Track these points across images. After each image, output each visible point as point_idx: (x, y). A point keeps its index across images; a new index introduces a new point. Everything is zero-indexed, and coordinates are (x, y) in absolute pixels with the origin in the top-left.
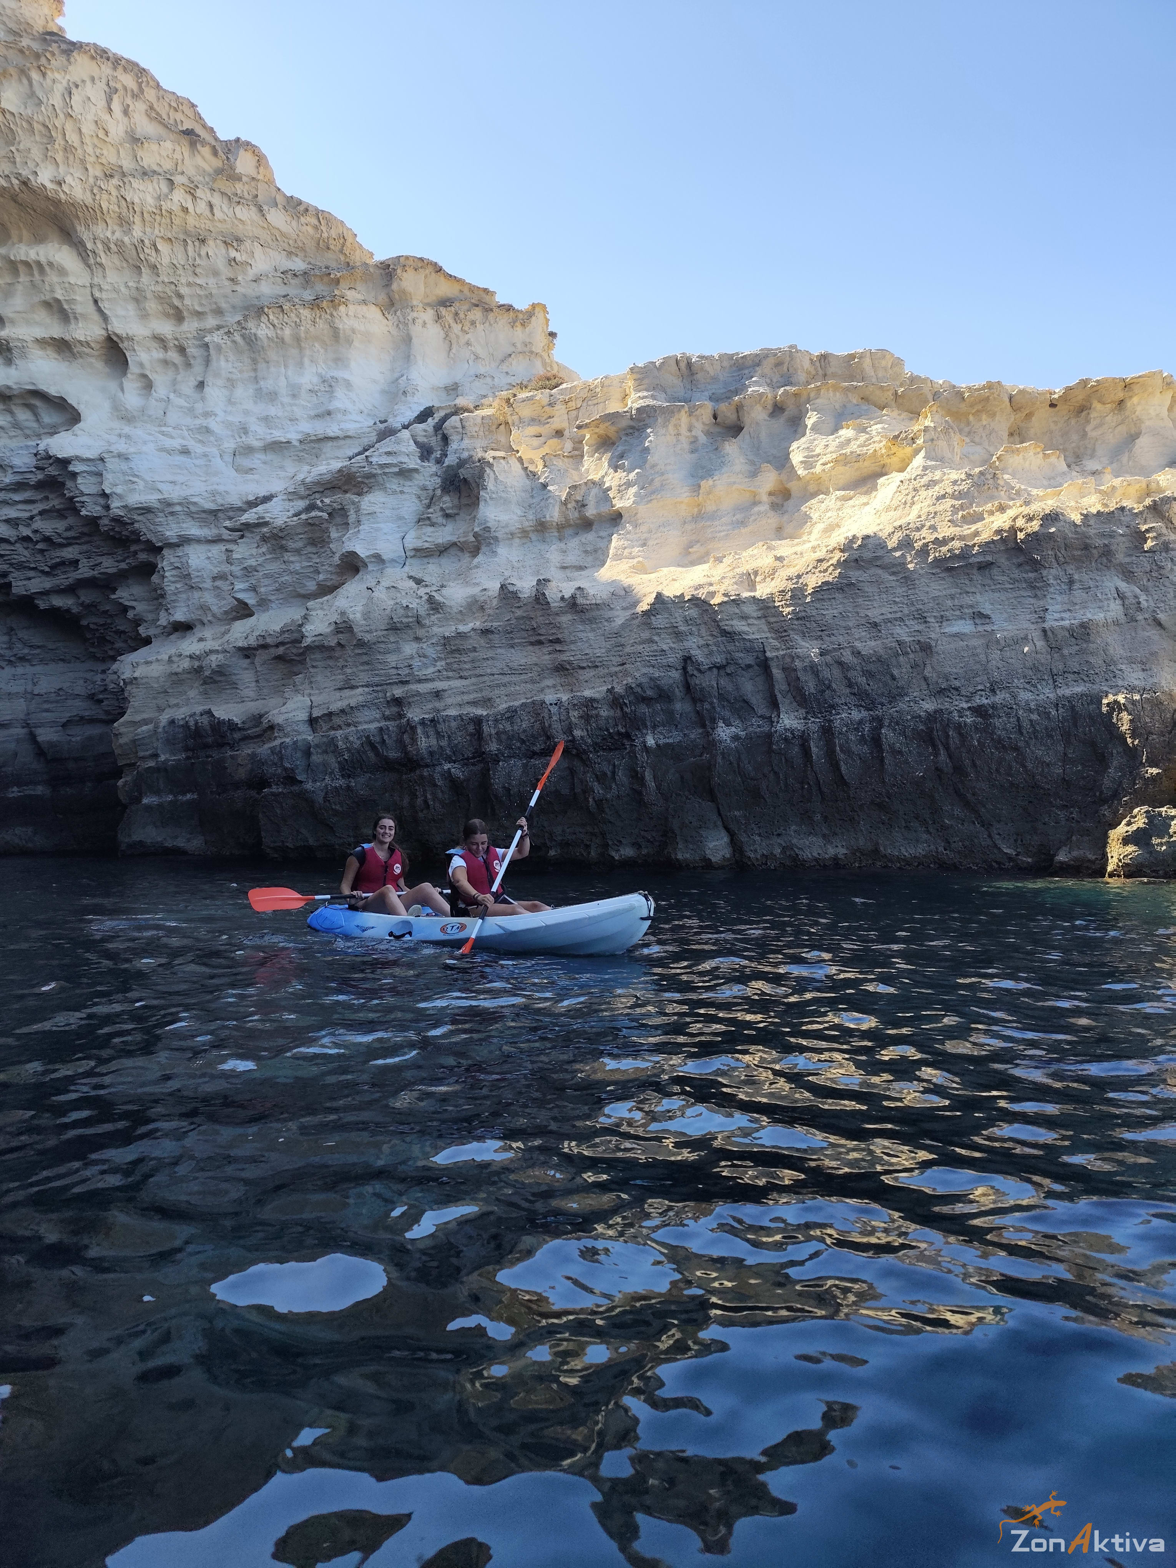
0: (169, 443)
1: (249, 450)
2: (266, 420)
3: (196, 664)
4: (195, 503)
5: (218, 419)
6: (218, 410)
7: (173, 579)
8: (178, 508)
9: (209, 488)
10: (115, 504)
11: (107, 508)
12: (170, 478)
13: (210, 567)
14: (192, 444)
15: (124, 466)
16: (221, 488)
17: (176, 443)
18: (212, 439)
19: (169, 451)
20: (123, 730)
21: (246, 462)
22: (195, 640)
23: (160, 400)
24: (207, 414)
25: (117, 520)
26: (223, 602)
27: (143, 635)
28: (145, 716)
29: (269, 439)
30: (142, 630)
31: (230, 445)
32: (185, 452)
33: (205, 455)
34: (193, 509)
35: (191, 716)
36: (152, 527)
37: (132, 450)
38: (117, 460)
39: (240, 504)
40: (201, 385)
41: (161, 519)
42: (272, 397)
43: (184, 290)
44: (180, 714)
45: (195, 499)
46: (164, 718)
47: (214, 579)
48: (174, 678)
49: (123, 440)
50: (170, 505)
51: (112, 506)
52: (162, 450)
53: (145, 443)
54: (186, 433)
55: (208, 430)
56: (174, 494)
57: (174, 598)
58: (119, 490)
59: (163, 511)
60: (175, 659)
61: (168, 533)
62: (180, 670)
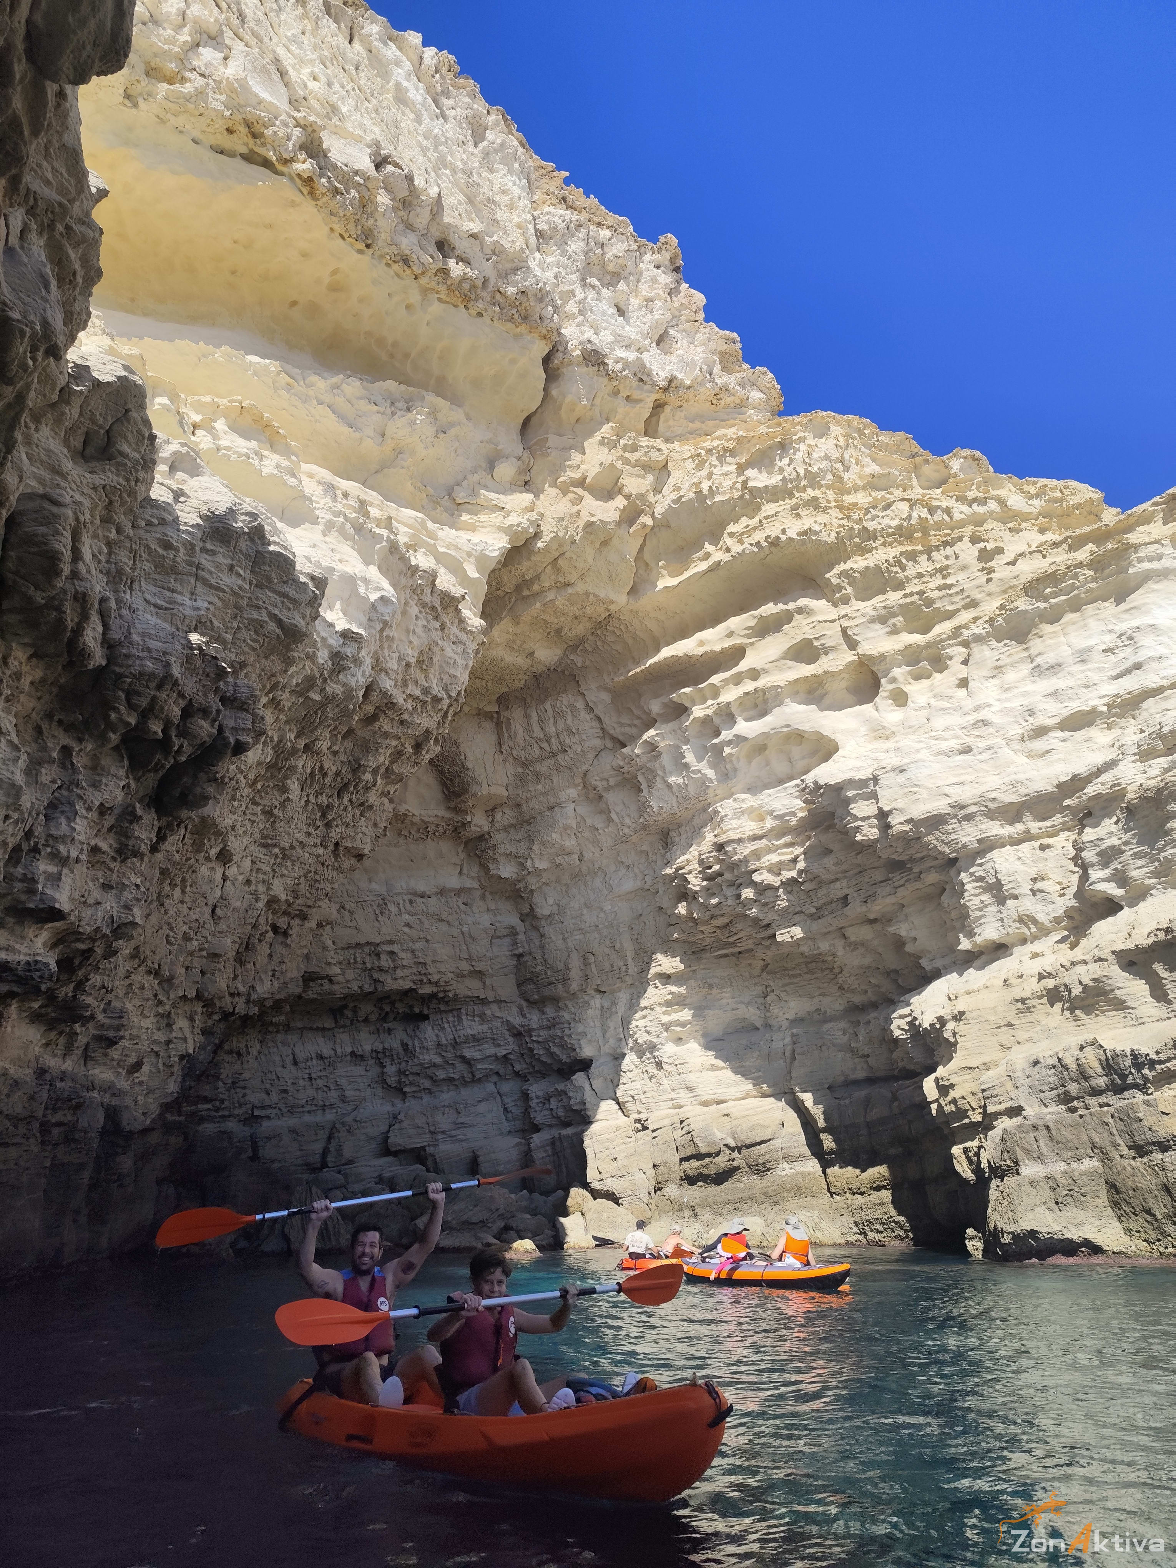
0: (945, 746)
1: (1041, 732)
2: (1054, 694)
3: (1050, 983)
4: (993, 800)
5: (993, 709)
6: (992, 701)
7: (976, 892)
8: (973, 809)
9: (1006, 780)
10: (895, 820)
11: (886, 827)
12: (955, 780)
13: (1023, 868)
14: (969, 741)
15: (901, 778)
16: (1021, 777)
17: (953, 744)
18: (991, 730)
19: (948, 754)
20: (954, 1080)
21: (1040, 745)
22: (1026, 958)
23: (923, 708)
24: (977, 708)
25: (903, 837)
26: (1052, 906)
27: (928, 968)
28: (986, 1059)
29: (1065, 713)
30: (924, 962)
31: (1018, 730)
32: (967, 750)
33: (989, 748)
34: (992, 806)
35: (1065, 1050)
36: (943, 837)
37: (906, 761)
38: (892, 774)
39: (1050, 789)
40: (964, 683)
41: (953, 825)
42: (1054, 668)
43: (935, 594)
44: (1045, 1050)
45: (993, 795)
46: (1020, 1057)
47: (1034, 880)
48: (1019, 1005)
49: (892, 754)
50: (962, 807)
51: (894, 823)
52: (940, 753)
53: (918, 751)
54: (959, 732)
55: (985, 723)
56: (966, 794)
57: (978, 914)
58: (899, 805)
59: (956, 816)
60: (1013, 981)
61: (965, 840)
62: (1025, 995)
